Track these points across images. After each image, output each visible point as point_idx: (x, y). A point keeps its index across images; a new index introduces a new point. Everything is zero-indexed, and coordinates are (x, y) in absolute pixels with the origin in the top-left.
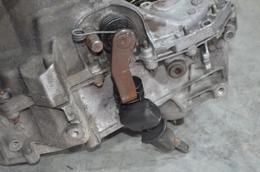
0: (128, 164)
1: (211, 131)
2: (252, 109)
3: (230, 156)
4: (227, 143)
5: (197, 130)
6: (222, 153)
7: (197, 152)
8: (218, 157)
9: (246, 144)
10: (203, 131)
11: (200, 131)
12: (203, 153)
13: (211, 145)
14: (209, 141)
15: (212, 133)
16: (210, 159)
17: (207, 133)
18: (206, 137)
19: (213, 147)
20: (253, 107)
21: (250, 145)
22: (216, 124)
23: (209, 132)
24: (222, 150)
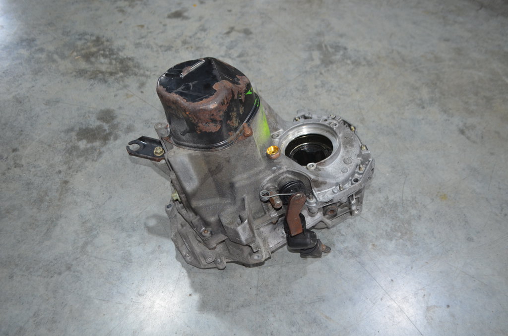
0: (287, 263)
1: (345, 233)
2: (375, 213)
3: (360, 255)
4: (357, 243)
5: (335, 232)
6: (354, 252)
7: (336, 252)
8: (351, 256)
9: (371, 244)
10: (340, 233)
11: (337, 233)
12: (340, 252)
13: (346, 245)
14: (344, 241)
15: (347, 235)
16: (346, 257)
17: (342, 235)
18: (342, 238)
19: (347, 247)
20: (375, 212)
21: (373, 245)
22: (349, 227)
23: (344, 234)
24: (353, 250)
